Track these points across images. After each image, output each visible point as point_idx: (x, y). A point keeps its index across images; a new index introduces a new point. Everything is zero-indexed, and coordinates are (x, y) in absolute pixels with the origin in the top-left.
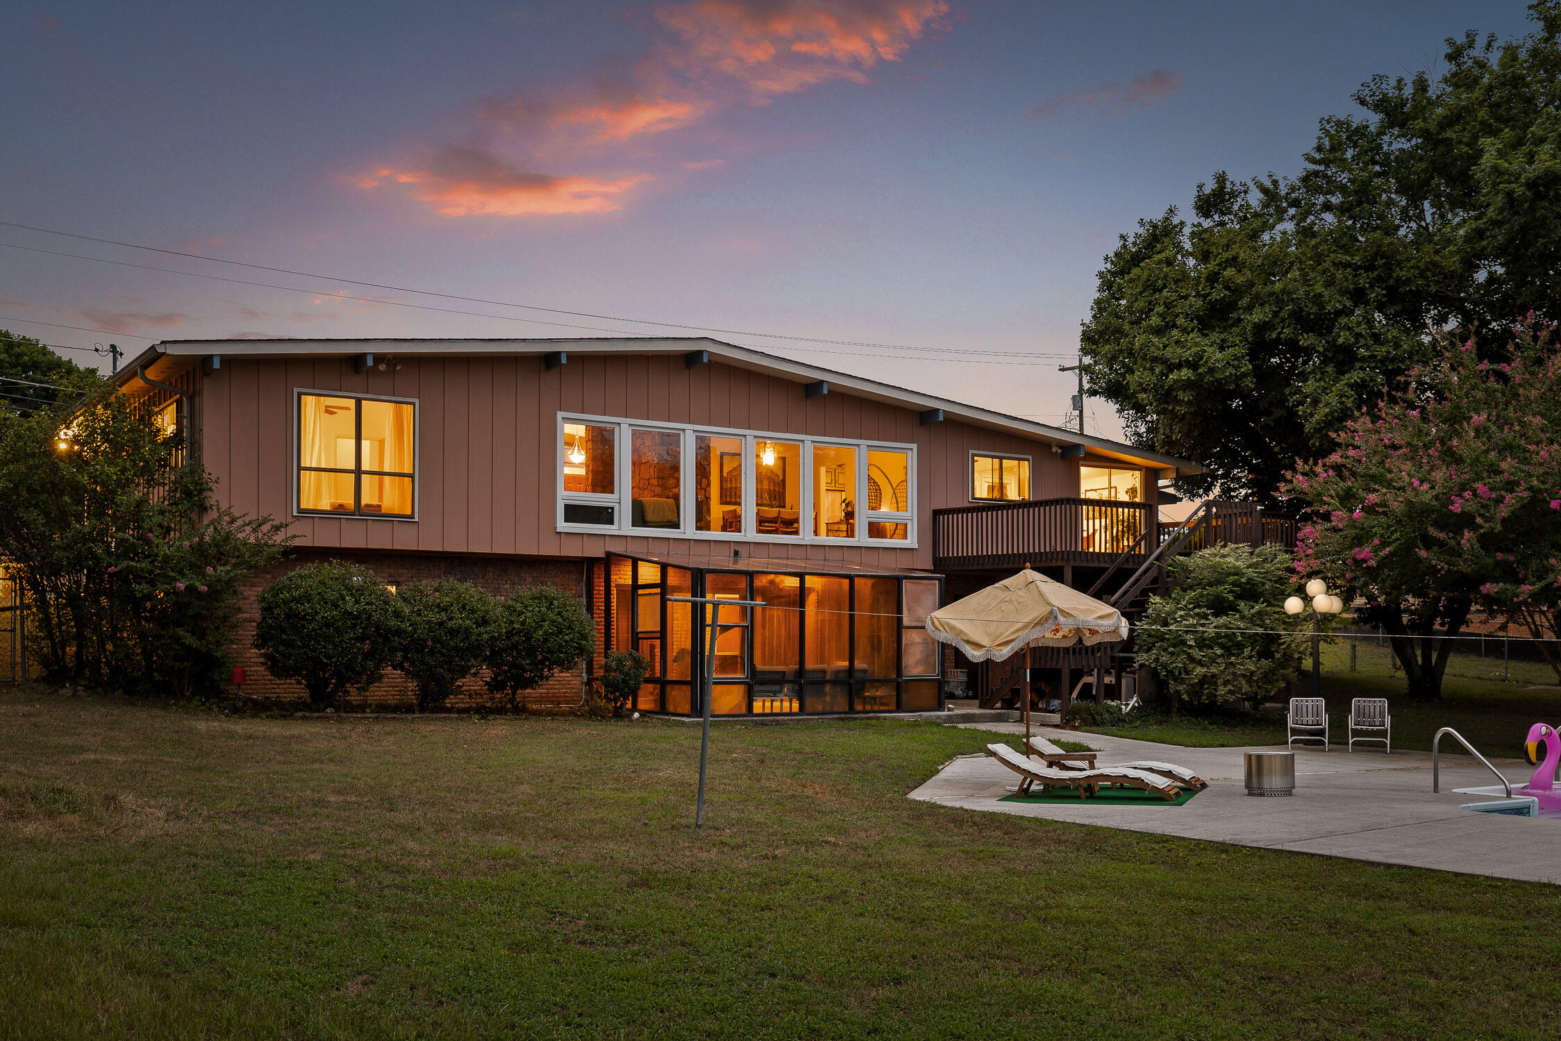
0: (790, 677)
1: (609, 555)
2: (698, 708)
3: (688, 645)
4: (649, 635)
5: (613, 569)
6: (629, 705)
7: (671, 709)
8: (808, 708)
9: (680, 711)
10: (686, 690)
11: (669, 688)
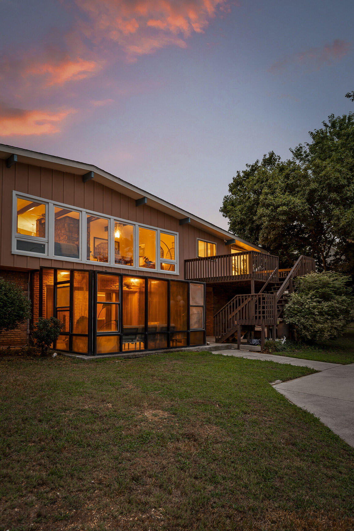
0: (140, 331)
1: (42, 268)
2: (92, 349)
3: (86, 314)
4: (63, 309)
5: (44, 277)
6: (52, 347)
7: (76, 350)
8: (149, 347)
9: (81, 351)
10: (86, 339)
11: (74, 337)
